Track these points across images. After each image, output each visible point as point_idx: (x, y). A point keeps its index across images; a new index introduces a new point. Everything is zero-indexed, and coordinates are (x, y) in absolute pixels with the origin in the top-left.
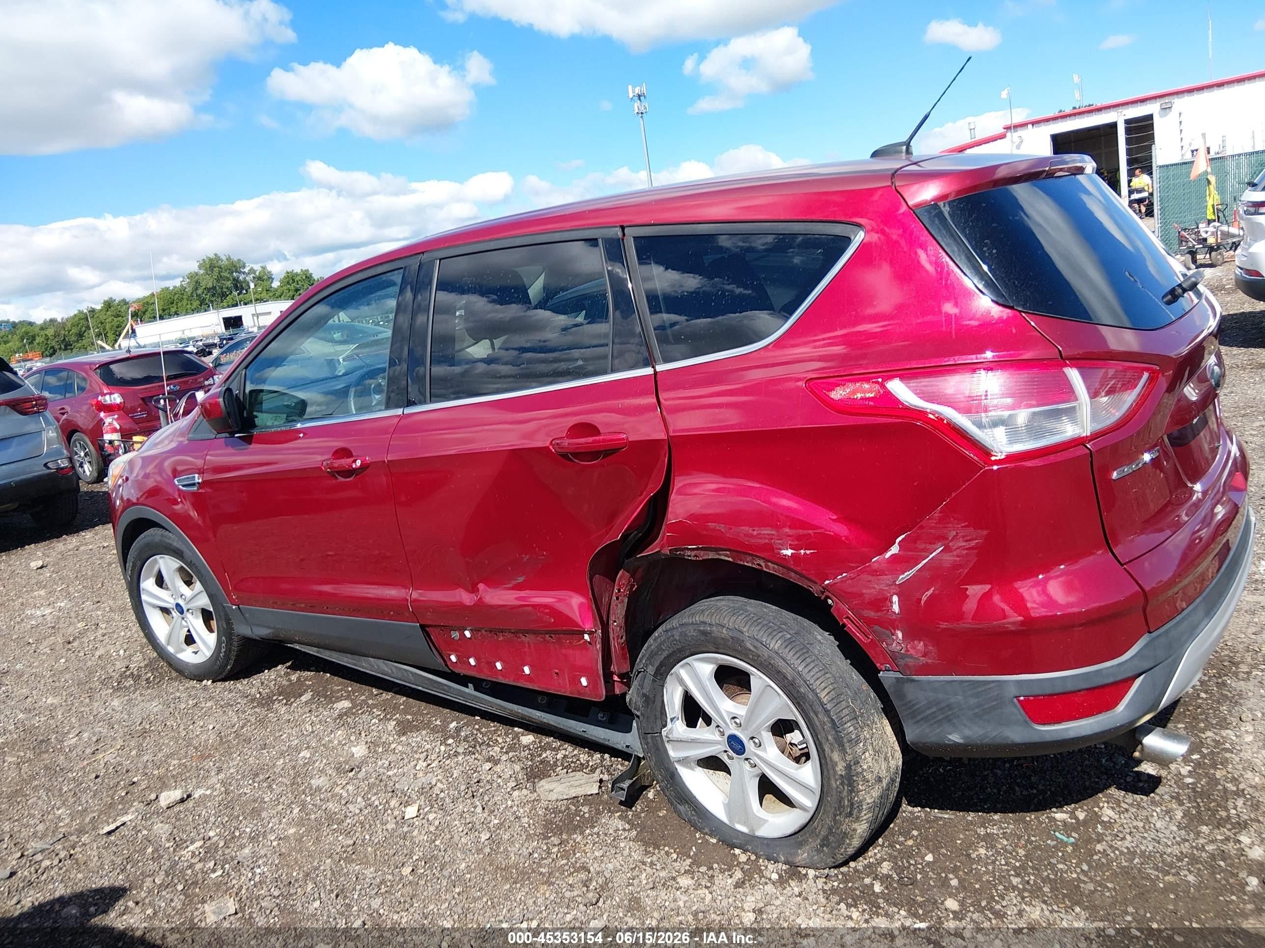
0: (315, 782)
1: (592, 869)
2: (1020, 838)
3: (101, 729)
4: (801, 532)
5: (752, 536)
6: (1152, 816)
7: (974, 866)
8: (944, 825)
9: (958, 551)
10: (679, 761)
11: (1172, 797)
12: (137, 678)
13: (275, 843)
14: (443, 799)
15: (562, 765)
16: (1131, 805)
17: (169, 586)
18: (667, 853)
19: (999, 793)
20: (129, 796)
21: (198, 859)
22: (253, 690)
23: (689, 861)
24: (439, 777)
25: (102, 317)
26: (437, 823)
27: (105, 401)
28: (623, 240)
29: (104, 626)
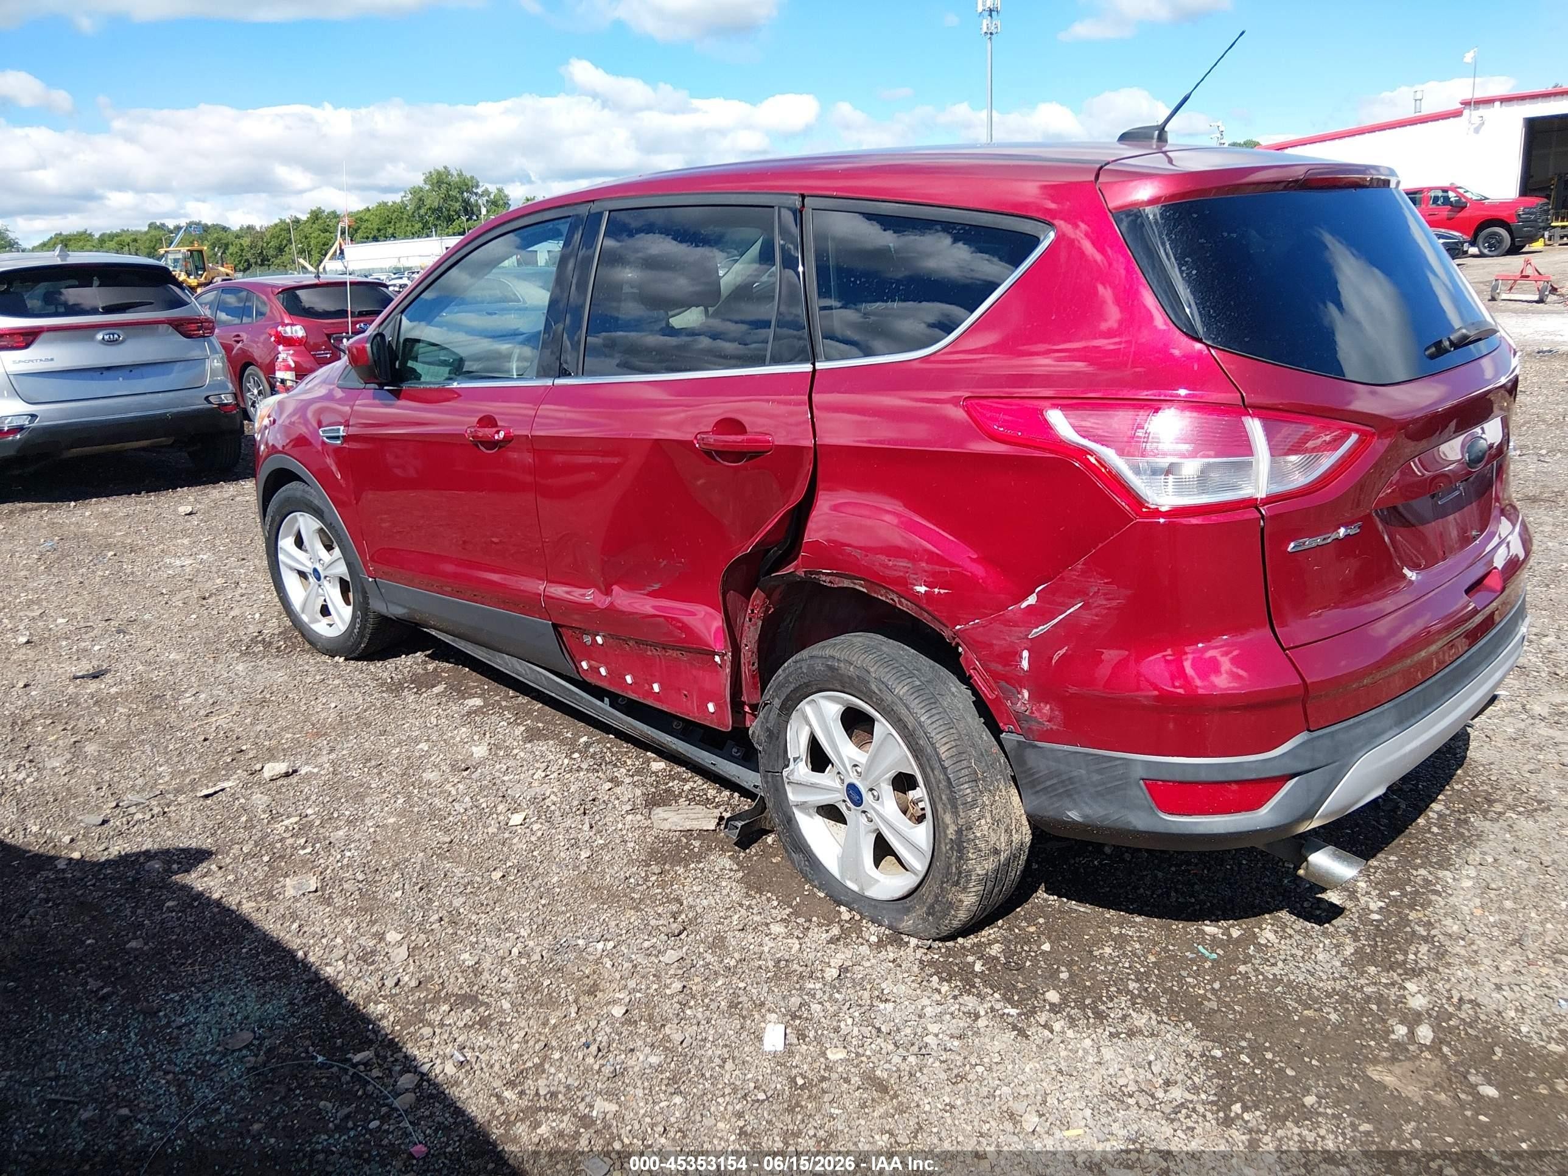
0: (428, 776)
1: (685, 902)
2: (1156, 944)
3: (220, 692)
4: (937, 568)
5: (886, 567)
6: (1318, 947)
7: (1093, 964)
8: (1077, 918)
9: (1097, 610)
10: (797, 806)
11: (1349, 931)
12: (268, 645)
13: (371, 830)
14: (553, 812)
15: (687, 796)
16: (1298, 932)
17: (308, 548)
18: (769, 900)
19: (1152, 896)
20: (234, 763)
21: (291, 834)
22: (385, 674)
23: (789, 910)
24: (555, 790)
25: (307, 230)
26: (539, 834)
27: (285, 332)
28: (801, 212)
29: (244, 586)
